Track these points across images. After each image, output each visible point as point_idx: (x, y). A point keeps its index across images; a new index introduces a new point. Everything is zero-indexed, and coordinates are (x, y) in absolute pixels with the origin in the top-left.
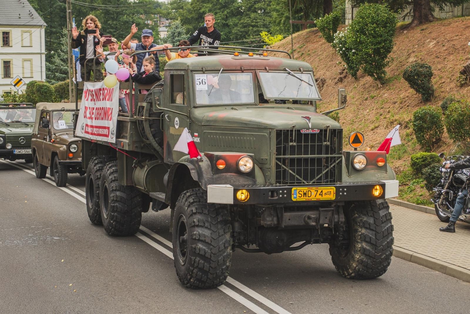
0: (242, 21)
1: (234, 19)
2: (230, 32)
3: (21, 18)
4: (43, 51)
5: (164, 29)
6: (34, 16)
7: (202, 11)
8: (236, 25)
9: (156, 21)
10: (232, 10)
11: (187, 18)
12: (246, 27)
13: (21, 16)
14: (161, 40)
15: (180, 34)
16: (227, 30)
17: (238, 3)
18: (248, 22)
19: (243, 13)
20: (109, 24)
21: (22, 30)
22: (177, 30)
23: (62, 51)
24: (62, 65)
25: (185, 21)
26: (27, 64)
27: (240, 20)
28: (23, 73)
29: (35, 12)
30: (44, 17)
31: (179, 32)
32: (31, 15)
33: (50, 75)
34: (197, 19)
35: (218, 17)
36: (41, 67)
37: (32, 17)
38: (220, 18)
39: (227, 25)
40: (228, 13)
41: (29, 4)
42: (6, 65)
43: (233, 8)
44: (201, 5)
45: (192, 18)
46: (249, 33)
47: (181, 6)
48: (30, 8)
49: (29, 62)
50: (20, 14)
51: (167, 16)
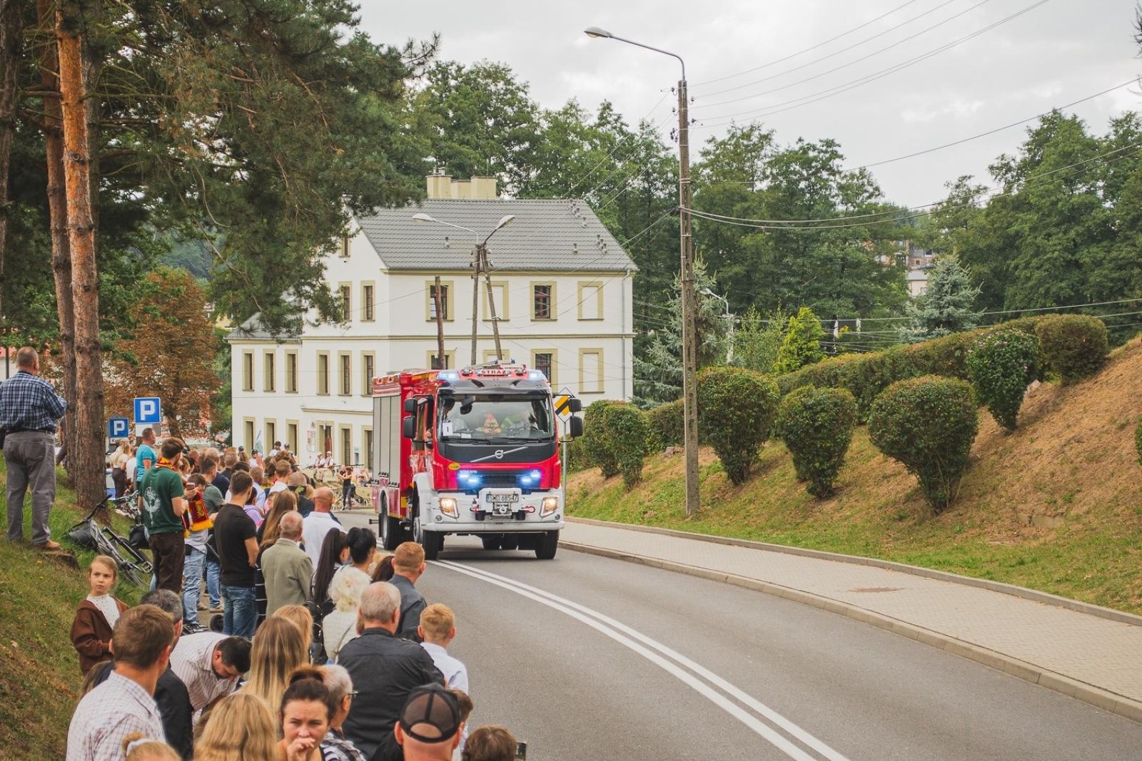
0: (1114, 254)
1: (1094, 249)
2: (1083, 282)
3: (579, 252)
4: (629, 330)
5: (921, 275)
6: (608, 248)
7: (1012, 230)
8: (1098, 264)
9: (900, 256)
10: (1089, 227)
11: (976, 249)
12: (1125, 269)
13: (578, 248)
14: (912, 302)
15: (955, 286)
16: (1076, 275)
17: (1104, 211)
18: (1130, 255)
19: (1114, 233)
20: (787, 265)
21: (579, 282)
22: (950, 278)
23: (671, 331)
24: (671, 363)
25: (969, 257)
26: (590, 361)
27: (1109, 252)
28: (581, 382)
29: (612, 239)
30: (632, 251)
31: (955, 282)
32: (602, 245)
33: (643, 388)
34: (1002, 250)
35: (1055, 245)
36: (624, 368)
37: (604, 250)
38: (1059, 248)
39: (1077, 265)
40: (1078, 235)
41: (598, 221)
42: (541, 363)
43: (1090, 223)
44: (1011, 217)
45: (989, 247)
46: (1133, 283)
47: (962, 220)
48: (599, 230)
49: (595, 357)
50: (575, 245)
51: (928, 243)
